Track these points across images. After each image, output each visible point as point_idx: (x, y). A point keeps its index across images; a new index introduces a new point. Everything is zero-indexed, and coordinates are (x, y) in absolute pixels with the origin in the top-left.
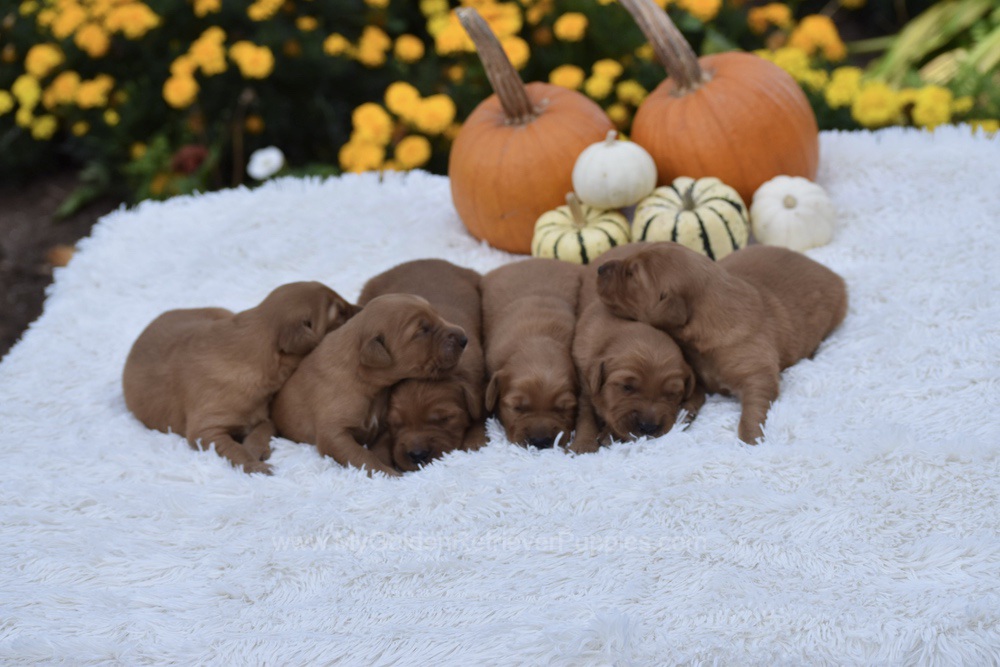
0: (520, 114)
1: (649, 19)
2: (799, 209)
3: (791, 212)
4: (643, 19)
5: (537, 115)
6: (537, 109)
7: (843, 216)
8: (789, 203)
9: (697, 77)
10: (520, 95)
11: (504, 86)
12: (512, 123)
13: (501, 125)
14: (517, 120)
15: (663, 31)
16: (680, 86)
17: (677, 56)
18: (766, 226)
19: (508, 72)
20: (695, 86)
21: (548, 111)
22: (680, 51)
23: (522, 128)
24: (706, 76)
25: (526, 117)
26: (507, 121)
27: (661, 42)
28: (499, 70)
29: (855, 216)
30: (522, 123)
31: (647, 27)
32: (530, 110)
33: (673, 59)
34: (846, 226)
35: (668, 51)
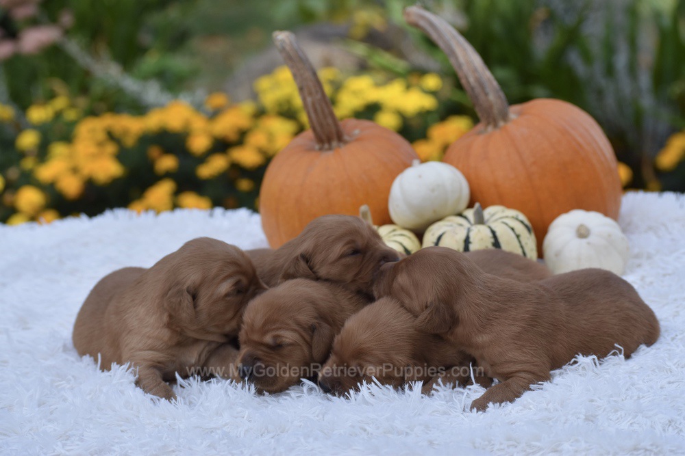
0: (329, 140)
1: (462, 59)
2: (591, 239)
3: (584, 241)
4: (456, 58)
5: (346, 142)
6: (346, 137)
7: (637, 256)
8: (583, 233)
9: (505, 117)
10: (330, 121)
11: (315, 111)
12: (321, 149)
13: (311, 150)
14: (326, 146)
15: (475, 70)
16: (488, 124)
17: (486, 94)
18: (557, 254)
19: (319, 96)
20: (501, 124)
21: (358, 140)
22: (488, 90)
23: (330, 153)
24: (512, 116)
25: (334, 143)
26: (317, 147)
27: (472, 80)
28: (310, 94)
29: (649, 257)
30: (330, 149)
31: (460, 66)
32: (340, 138)
33: (482, 97)
34: (639, 266)
35: (478, 90)
